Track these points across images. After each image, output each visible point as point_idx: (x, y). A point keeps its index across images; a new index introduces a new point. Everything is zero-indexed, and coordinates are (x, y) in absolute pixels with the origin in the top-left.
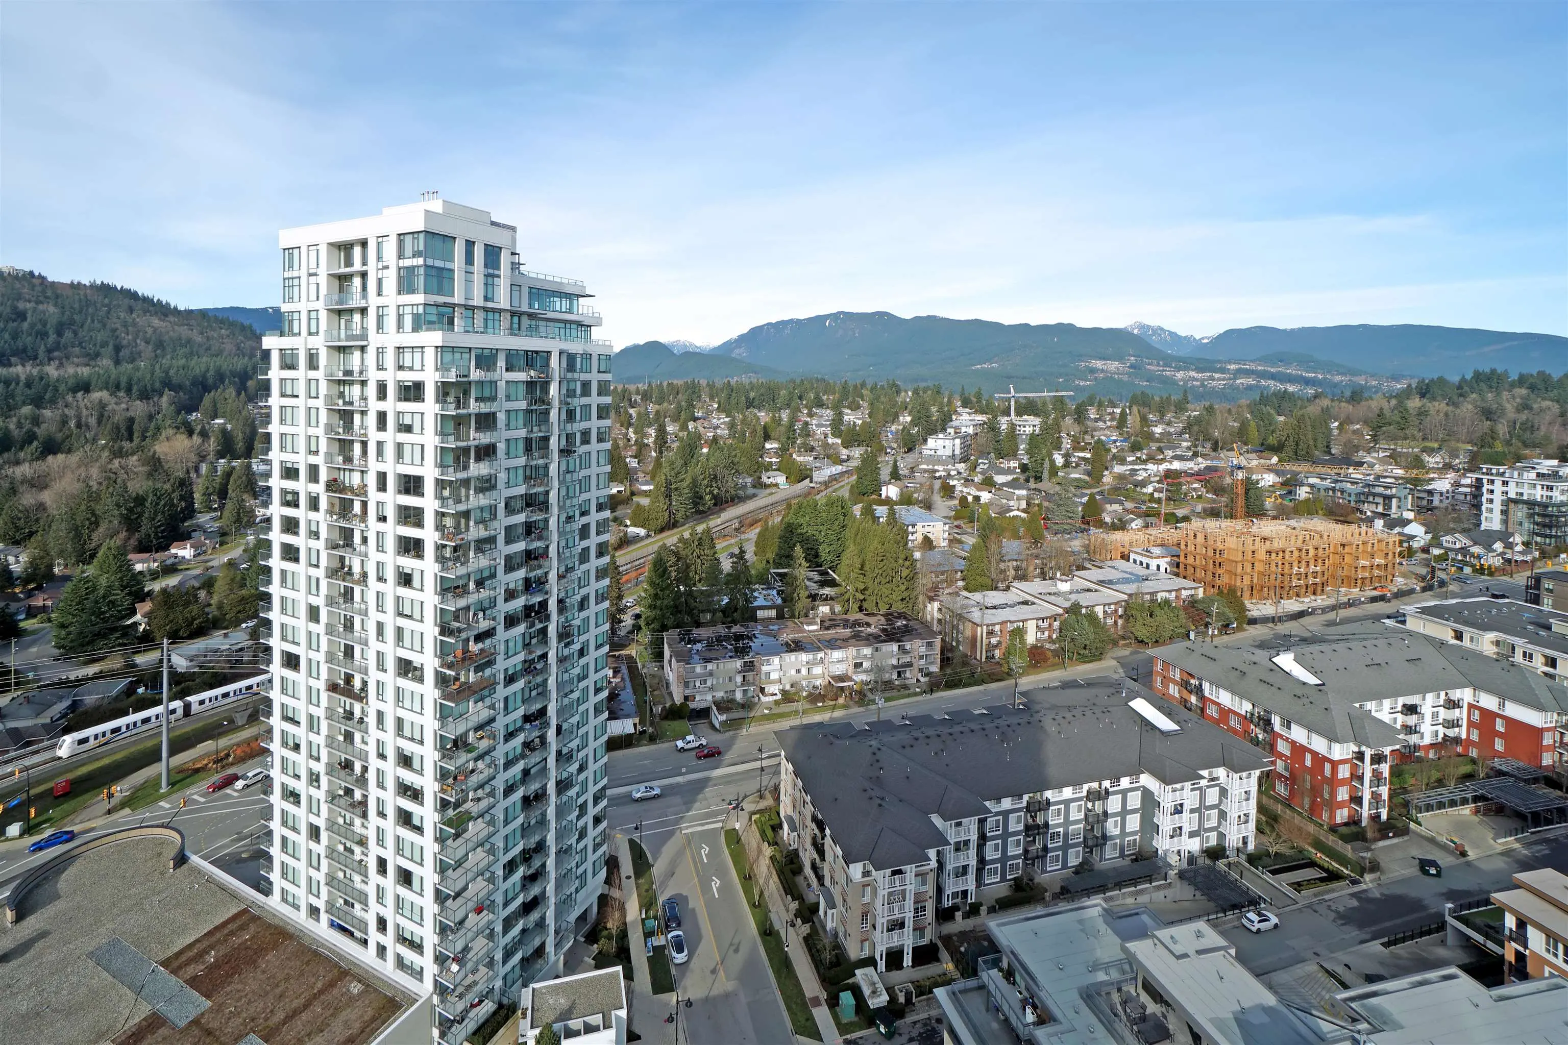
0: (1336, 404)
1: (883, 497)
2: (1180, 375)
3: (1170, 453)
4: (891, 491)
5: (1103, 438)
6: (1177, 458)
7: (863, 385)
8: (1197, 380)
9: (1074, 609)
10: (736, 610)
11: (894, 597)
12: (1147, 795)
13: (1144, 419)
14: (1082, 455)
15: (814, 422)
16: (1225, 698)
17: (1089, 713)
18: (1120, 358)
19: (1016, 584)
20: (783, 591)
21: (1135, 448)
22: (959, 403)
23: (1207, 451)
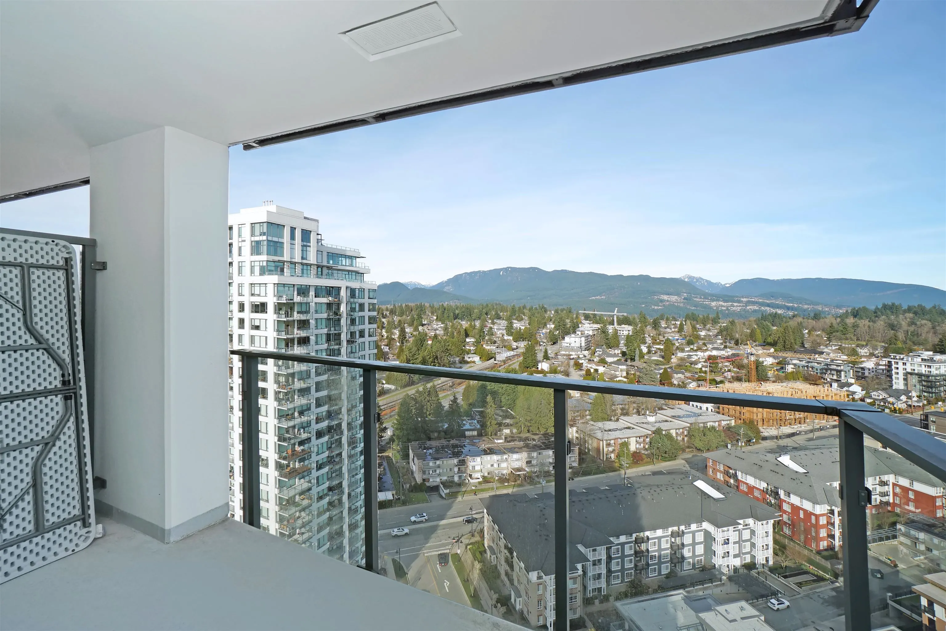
0: (806, 320)
1: (540, 369)
2: (714, 304)
3: (710, 346)
4: (544, 366)
5: (670, 338)
6: (714, 349)
7: (524, 307)
8: (724, 306)
9: (658, 432)
10: (452, 432)
11: (549, 424)
12: (707, 534)
13: (694, 328)
14: (658, 347)
15: (495, 327)
16: (751, 480)
17: (669, 488)
18: (678, 294)
19: (622, 417)
20: (480, 421)
21: (690, 343)
22: (583, 318)
23: (732, 345)
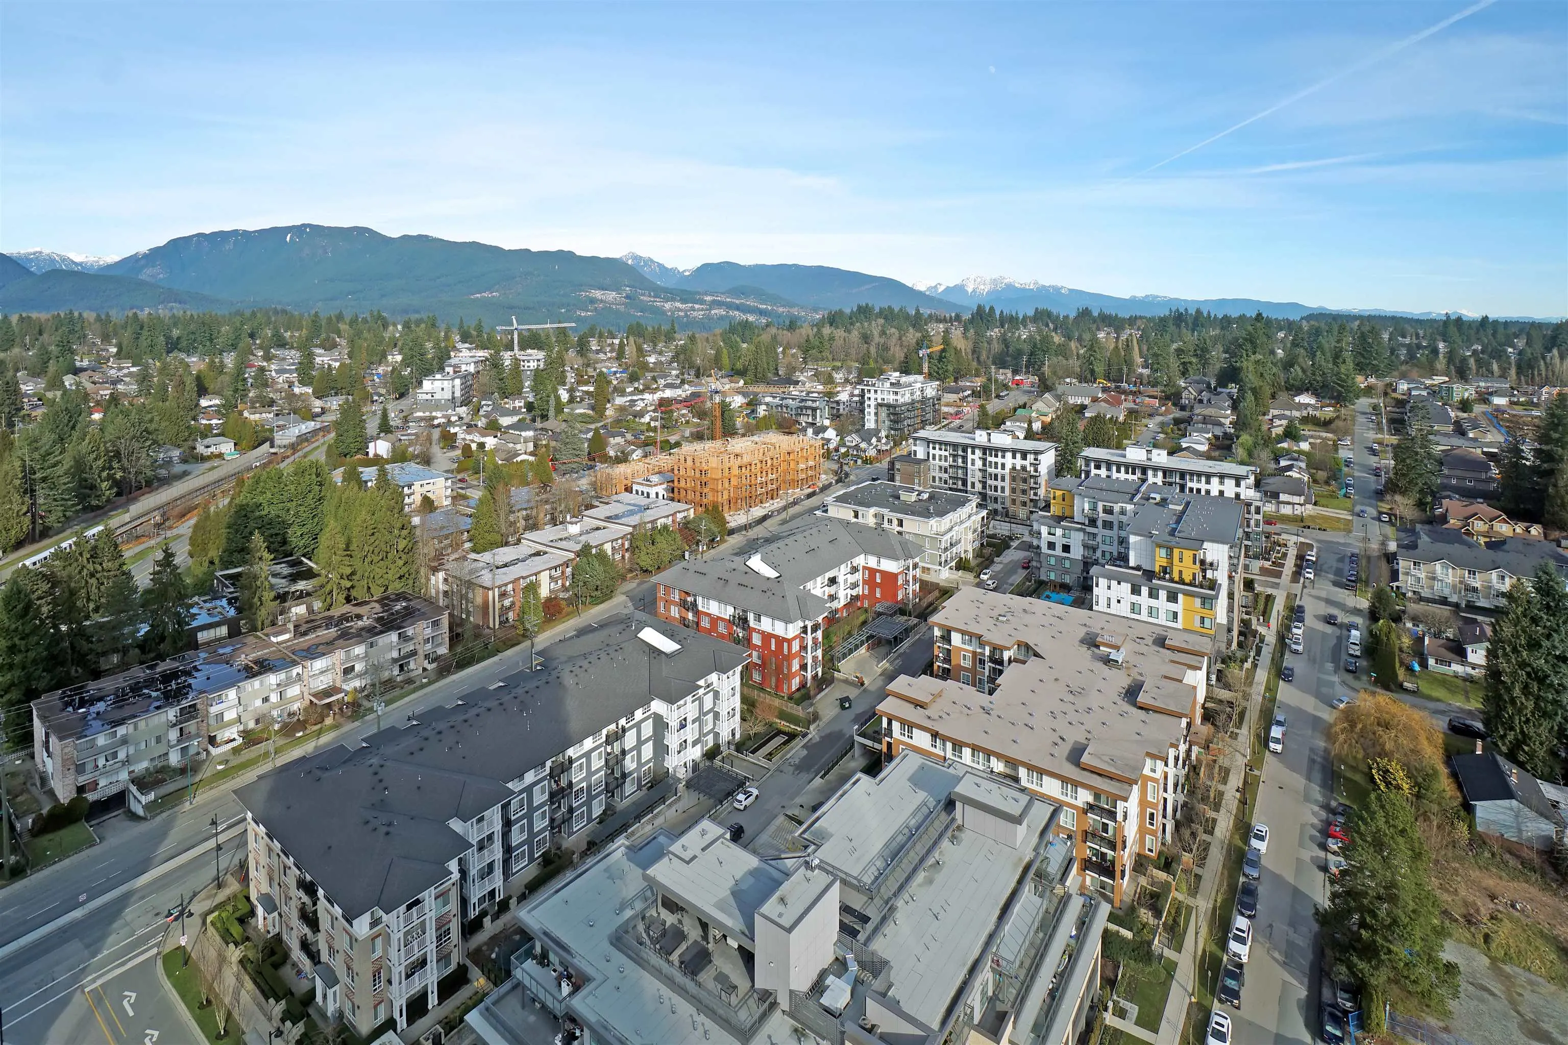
0: (780, 331)
1: (371, 455)
2: (668, 306)
3: (664, 382)
4: (381, 447)
5: (606, 370)
6: (671, 386)
7: (340, 317)
8: (682, 311)
9: (585, 551)
11: (390, 576)
12: (658, 720)
13: (640, 350)
14: (585, 388)
15: (273, 367)
16: (714, 607)
17: (603, 655)
18: (617, 290)
19: (528, 535)
20: (236, 599)
21: (636, 378)
22: (458, 338)
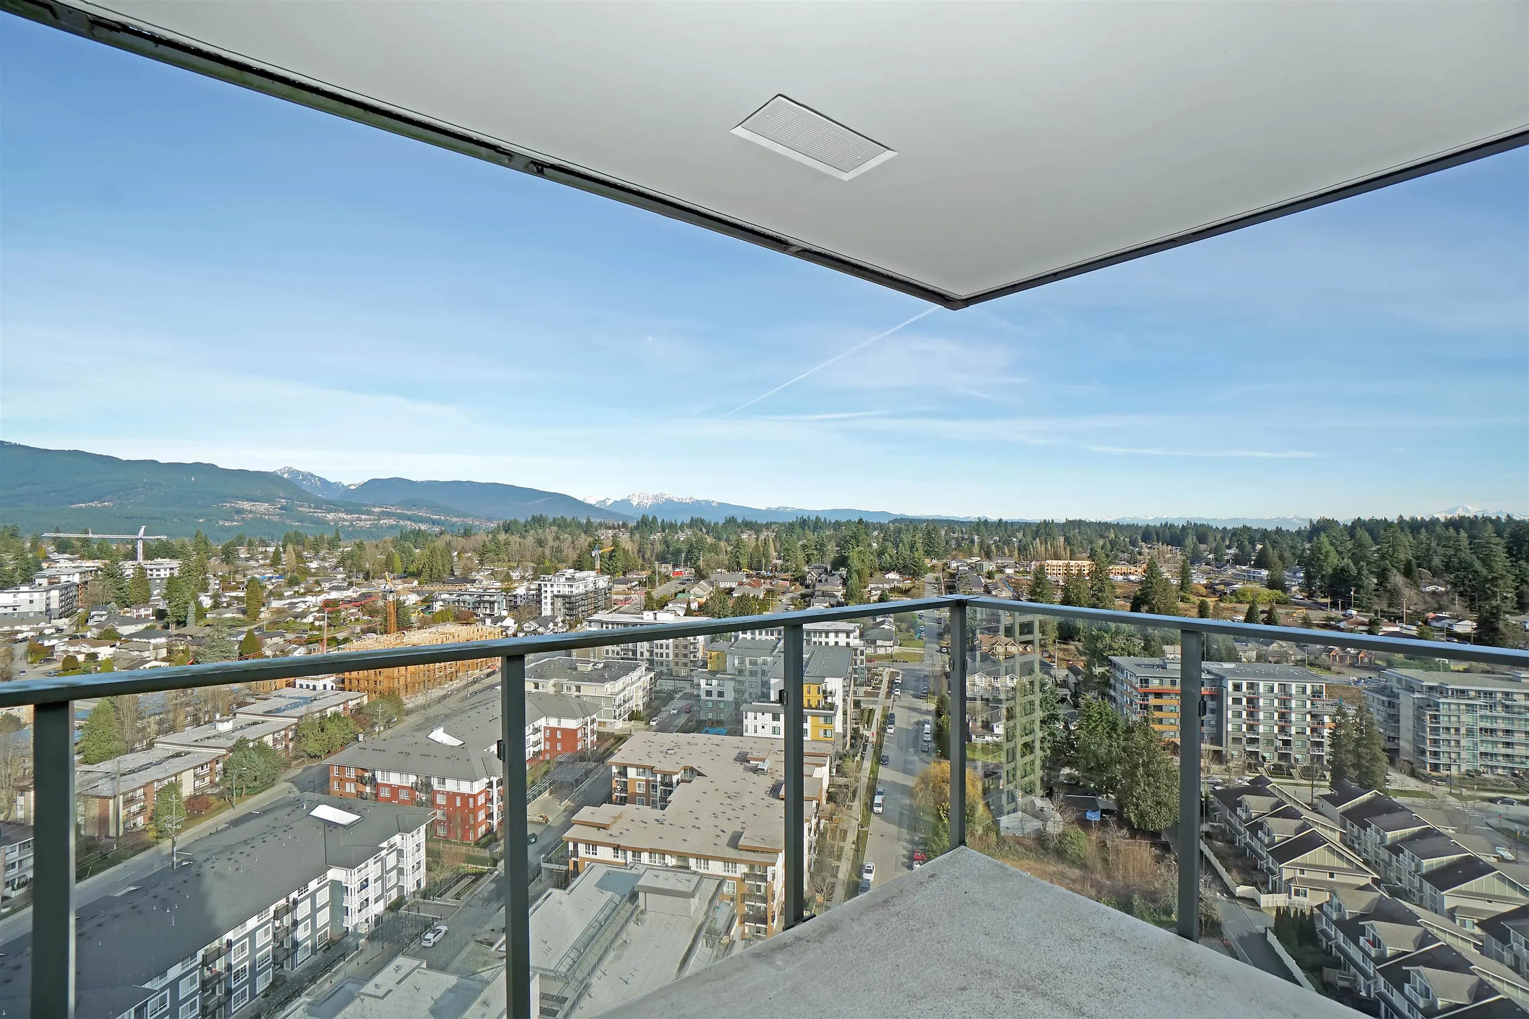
2: (330, 516)
3: (326, 586)
5: (259, 578)
6: (333, 588)
8: (346, 520)
9: (241, 744)
12: (335, 886)
13: (296, 559)
14: (236, 595)
16: (394, 779)
18: (270, 500)
19: (162, 739)
21: (292, 582)
23: (360, 581)
